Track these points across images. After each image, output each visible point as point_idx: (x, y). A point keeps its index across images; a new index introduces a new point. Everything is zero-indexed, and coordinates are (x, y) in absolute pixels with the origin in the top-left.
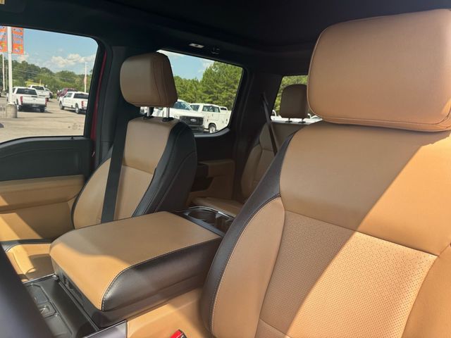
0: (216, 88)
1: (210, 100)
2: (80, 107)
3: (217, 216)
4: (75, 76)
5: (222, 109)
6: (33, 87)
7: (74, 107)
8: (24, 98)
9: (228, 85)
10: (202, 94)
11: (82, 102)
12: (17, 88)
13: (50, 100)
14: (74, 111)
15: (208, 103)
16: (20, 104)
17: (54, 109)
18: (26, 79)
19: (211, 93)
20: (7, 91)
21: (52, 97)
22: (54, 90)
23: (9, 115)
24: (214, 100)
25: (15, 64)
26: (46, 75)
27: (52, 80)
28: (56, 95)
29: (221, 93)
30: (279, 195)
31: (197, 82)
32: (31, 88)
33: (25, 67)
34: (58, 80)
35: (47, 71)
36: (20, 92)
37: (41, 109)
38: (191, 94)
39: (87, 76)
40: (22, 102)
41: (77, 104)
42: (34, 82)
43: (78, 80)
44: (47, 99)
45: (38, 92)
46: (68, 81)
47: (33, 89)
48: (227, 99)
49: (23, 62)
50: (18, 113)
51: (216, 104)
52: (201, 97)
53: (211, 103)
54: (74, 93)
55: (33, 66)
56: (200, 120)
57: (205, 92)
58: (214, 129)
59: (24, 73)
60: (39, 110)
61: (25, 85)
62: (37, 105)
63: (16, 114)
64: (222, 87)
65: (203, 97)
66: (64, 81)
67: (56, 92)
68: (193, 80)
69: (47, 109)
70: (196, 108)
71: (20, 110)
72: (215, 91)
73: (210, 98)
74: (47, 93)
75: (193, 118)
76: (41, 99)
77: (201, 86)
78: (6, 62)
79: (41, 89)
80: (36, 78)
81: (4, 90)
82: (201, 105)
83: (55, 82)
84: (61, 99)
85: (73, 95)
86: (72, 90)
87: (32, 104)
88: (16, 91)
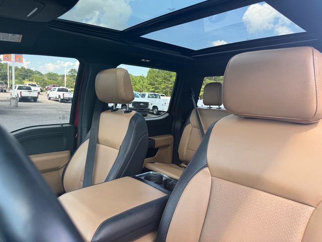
0: (157, 81)
1: (153, 90)
2: (62, 98)
3: (164, 179)
4: (58, 76)
5: (161, 96)
6: (29, 85)
7: (58, 97)
8: (22, 93)
9: (165, 79)
10: (147, 85)
11: (63, 94)
12: (18, 86)
13: (40, 93)
14: (58, 101)
15: (152, 92)
16: (20, 97)
17: (44, 100)
18: (24, 79)
19: (154, 85)
20: (11, 88)
21: (42, 91)
22: (43, 86)
23: (12, 105)
24: (156, 89)
25: (16, 69)
26: (38, 75)
27: (41, 79)
28: (44, 89)
29: (160, 85)
30: (207, 166)
31: (144, 77)
32: (27, 86)
33: (23, 71)
34: (46, 79)
35: (39, 73)
36: (20, 88)
37: (35, 99)
38: (140, 86)
39: (67, 75)
40: (21, 95)
41: (59, 95)
42: (30, 81)
43: (60, 78)
44: (39, 92)
45: (33, 88)
46: (53, 80)
47: (29, 86)
48: (164, 88)
49: (22, 67)
50: (19, 103)
51: (157, 92)
52: (146, 88)
53: (154, 92)
54: (57, 88)
55: (29, 69)
56: (147, 104)
57: (149, 84)
58: (157, 110)
59: (22, 75)
60: (33, 100)
61: (23, 83)
62: (31, 97)
63: (17, 104)
64: (160, 81)
65: (148, 88)
66: (50, 79)
67: (45, 88)
68: (141, 77)
69: (38, 100)
70: (143, 96)
71: (20, 101)
72: (156, 83)
73: (153, 88)
74: (38, 89)
75: (142, 103)
76: (34, 93)
77: (146, 81)
78: (11, 68)
79: (35, 86)
80: (30, 78)
81: (8, 87)
82: (147, 94)
83: (44, 80)
84: (48, 92)
85: (57, 90)
86: (56, 86)
87: (28, 97)
88: (17, 88)
